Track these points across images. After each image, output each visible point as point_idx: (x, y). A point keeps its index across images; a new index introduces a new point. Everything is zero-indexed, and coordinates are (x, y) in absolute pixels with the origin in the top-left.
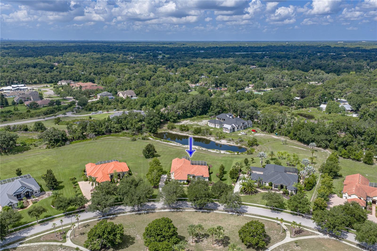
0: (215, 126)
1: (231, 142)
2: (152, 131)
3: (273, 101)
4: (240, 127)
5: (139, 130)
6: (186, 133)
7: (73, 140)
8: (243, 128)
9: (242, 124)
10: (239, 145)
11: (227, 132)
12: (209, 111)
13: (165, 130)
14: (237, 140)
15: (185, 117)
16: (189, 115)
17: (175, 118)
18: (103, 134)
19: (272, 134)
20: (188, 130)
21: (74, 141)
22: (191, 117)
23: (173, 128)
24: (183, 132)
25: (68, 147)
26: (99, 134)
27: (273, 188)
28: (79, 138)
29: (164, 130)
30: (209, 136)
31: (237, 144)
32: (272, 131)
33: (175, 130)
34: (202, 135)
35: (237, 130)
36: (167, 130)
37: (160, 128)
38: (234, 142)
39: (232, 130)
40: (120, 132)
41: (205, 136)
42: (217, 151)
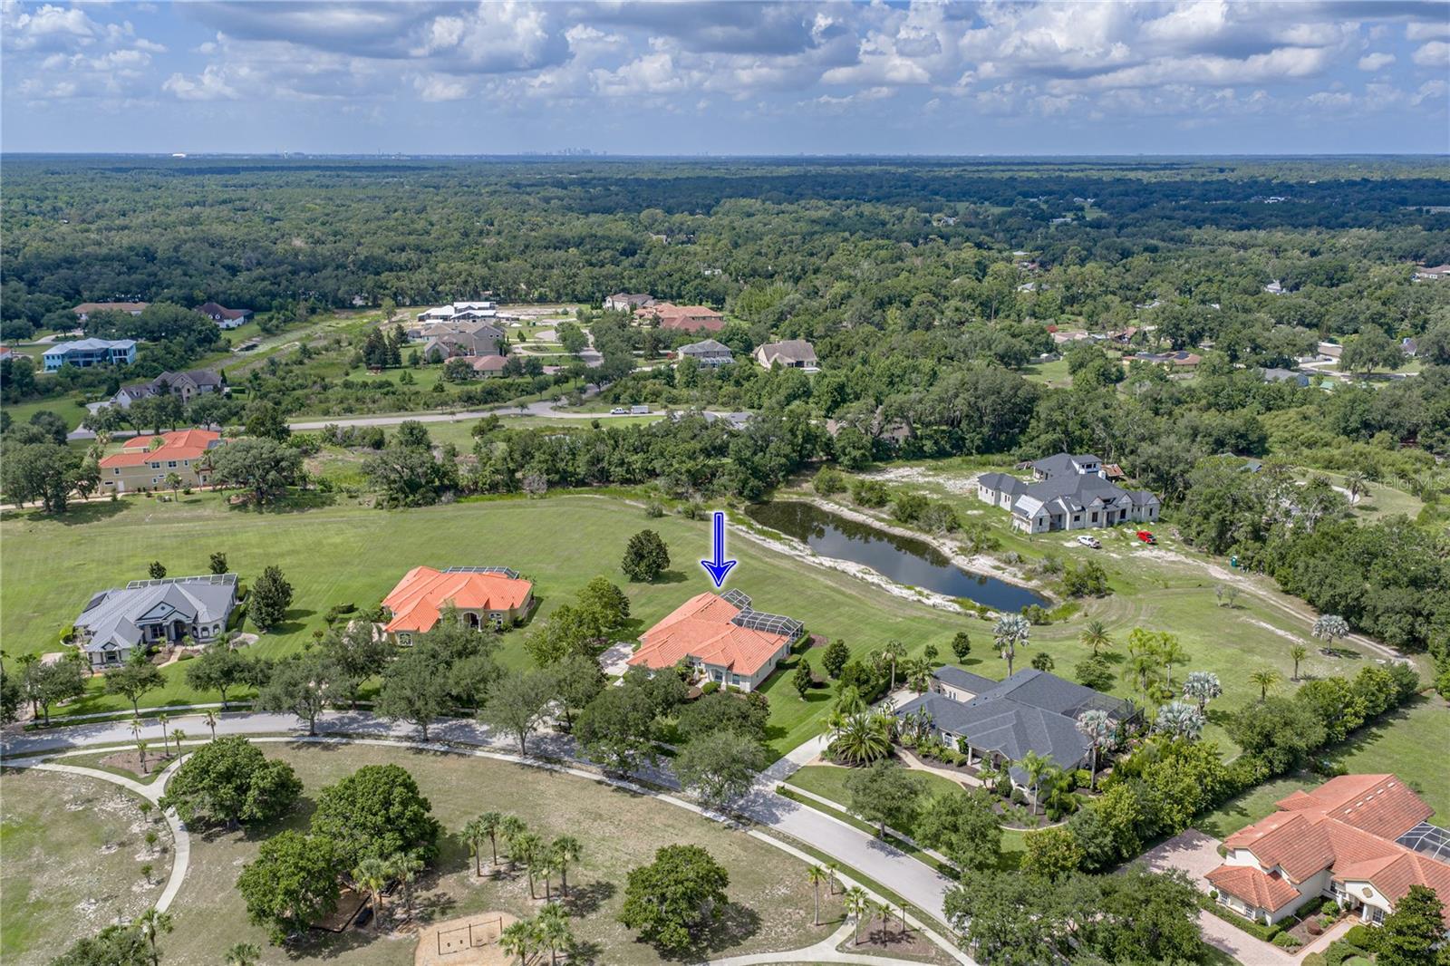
0: (998, 499)
1: (1010, 569)
2: (746, 492)
3: (1366, 425)
4: (1088, 515)
5: (701, 480)
6: (872, 512)
7: (474, 489)
8: (1103, 519)
9: (1098, 503)
10: (1034, 584)
11: (1024, 527)
12: (1022, 438)
13: (805, 494)
14: (1037, 561)
15: (914, 453)
16: (928, 446)
17: (857, 453)
18: (581, 483)
19: (1220, 559)
20: (881, 503)
21: (475, 496)
22: (941, 454)
23: (831, 489)
24: (861, 508)
25: (446, 511)
26: (562, 479)
27: (969, 763)
28: (494, 487)
29: (799, 494)
30: (942, 537)
31: (1029, 579)
32: (1220, 547)
33: (837, 497)
34: (920, 529)
35: (1073, 528)
36: (811, 495)
37: (789, 484)
38: (1020, 569)
39: (1046, 524)
40: (641, 482)
41: (929, 532)
42: (920, 593)
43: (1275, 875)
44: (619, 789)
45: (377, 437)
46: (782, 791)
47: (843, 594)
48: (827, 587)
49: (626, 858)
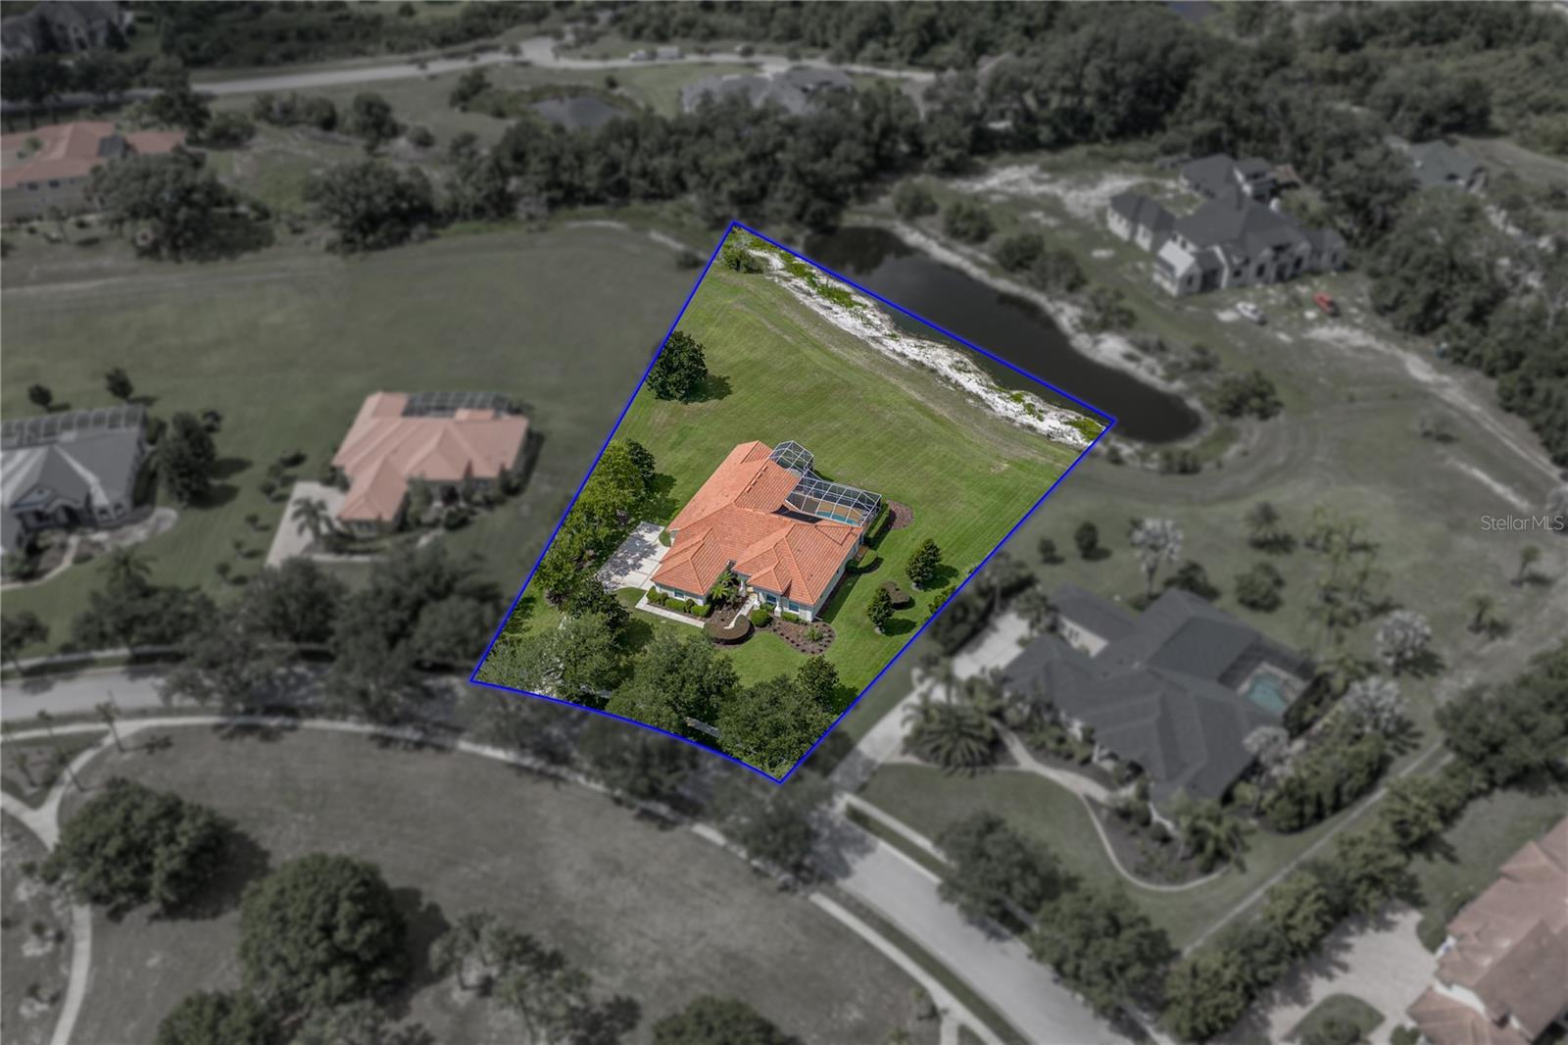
0: (1134, 233)
1: (1147, 359)
2: (807, 218)
4: (1252, 268)
6: (970, 251)
7: (454, 214)
8: (1271, 272)
9: (1267, 253)
10: (1177, 386)
11: (1167, 285)
13: (882, 215)
14: (1182, 347)
15: (1023, 144)
16: (1045, 133)
18: (592, 200)
19: (1423, 342)
20: (982, 236)
21: (456, 226)
22: (1061, 143)
23: (917, 208)
24: (954, 243)
25: (416, 255)
26: (566, 196)
27: (1095, 759)
28: (479, 212)
29: (872, 213)
30: (1060, 297)
31: (1170, 378)
32: (1425, 324)
33: (924, 221)
34: (1031, 283)
35: (1230, 286)
36: (890, 217)
37: (863, 199)
38: (1161, 360)
39: (1197, 284)
41: (1042, 288)
42: (1030, 409)
43: (1503, 1022)
44: (646, 815)
45: (326, 114)
46: (855, 815)
47: (931, 415)
48: (911, 402)
49: (652, 949)
